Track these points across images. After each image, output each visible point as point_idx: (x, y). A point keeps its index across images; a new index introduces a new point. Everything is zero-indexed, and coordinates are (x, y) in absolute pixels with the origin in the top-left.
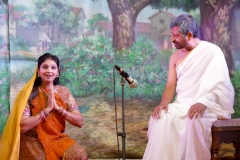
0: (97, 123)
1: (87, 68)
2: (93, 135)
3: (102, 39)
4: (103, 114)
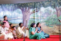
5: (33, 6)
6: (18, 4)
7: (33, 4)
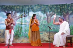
0: (44, 36)
1: (42, 26)
2: (44, 38)
3: (45, 21)
4: (46, 34)
5: (21, 10)
6: (3, 6)
7: (21, 8)
